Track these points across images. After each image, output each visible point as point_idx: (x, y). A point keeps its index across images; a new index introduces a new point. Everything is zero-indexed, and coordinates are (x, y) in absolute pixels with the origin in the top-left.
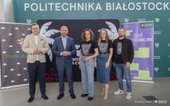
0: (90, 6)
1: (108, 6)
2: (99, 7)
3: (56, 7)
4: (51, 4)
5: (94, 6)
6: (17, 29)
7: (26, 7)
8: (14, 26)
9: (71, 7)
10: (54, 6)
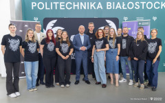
0: (92, 5)
1: (109, 6)
2: (100, 6)
3: (61, 6)
4: (56, 3)
5: (96, 5)
6: (26, 26)
7: (33, 6)
8: (24, 24)
9: (74, 6)
10: (58, 5)
